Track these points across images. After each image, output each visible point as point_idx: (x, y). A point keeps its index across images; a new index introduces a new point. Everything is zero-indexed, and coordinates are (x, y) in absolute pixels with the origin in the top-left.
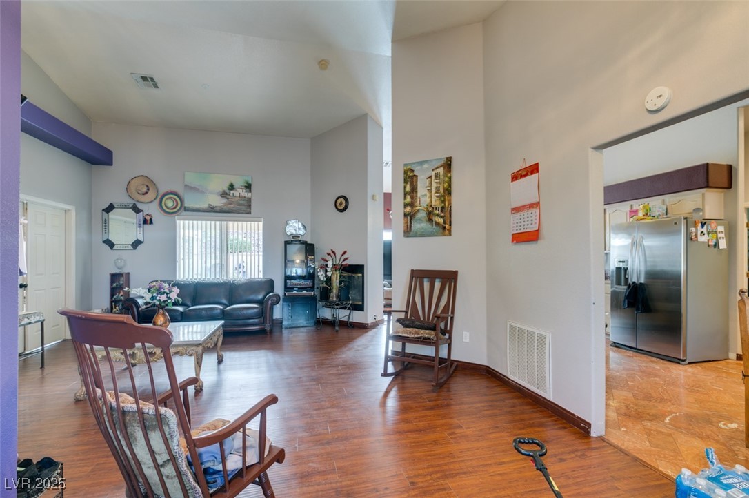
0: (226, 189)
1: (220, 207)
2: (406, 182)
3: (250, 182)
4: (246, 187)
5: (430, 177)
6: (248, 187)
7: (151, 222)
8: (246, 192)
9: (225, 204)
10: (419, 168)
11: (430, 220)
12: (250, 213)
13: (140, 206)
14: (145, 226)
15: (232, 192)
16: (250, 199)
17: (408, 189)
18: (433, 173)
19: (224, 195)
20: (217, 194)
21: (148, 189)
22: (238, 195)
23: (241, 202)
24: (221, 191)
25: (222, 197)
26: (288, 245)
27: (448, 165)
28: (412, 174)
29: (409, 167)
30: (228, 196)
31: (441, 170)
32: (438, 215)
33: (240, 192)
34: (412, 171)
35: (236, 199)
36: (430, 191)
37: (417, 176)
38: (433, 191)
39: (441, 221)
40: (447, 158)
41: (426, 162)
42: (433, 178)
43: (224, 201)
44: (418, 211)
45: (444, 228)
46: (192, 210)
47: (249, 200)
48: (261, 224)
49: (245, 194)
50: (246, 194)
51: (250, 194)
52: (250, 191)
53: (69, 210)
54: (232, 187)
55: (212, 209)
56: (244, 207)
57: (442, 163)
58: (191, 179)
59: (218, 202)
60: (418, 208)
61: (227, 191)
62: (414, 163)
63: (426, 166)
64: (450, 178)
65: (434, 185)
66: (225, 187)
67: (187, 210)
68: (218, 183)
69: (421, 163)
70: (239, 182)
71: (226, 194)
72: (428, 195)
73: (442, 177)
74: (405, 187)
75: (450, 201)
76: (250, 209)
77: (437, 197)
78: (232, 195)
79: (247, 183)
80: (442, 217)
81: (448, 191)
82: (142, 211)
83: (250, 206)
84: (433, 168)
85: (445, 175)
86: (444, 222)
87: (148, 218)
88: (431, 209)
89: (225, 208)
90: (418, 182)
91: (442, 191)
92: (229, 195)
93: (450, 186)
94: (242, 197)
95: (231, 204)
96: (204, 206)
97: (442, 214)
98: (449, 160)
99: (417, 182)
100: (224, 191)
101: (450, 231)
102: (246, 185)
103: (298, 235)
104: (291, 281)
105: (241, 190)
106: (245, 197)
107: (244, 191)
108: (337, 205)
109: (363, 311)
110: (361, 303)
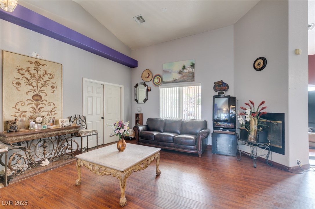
0: (181, 69)
1: (178, 79)
3: (194, 62)
6: (193, 66)
8: (192, 69)
9: (181, 78)
12: (194, 81)
13: (147, 83)
14: (148, 92)
15: (184, 70)
16: (194, 72)
19: (180, 72)
20: (177, 72)
21: (149, 75)
22: (187, 71)
23: (189, 75)
24: (179, 70)
25: (179, 74)
26: (215, 99)
30: (182, 73)
35: (186, 74)
43: (181, 76)
46: (166, 83)
47: (193, 74)
48: (200, 87)
49: (191, 70)
50: (192, 70)
51: (194, 70)
52: (194, 68)
53: (122, 87)
54: (184, 68)
55: (175, 81)
56: (190, 78)
58: (165, 67)
61: (182, 70)
66: (181, 68)
68: (178, 67)
70: (188, 64)
71: (181, 72)
76: (194, 78)
78: (184, 72)
79: (192, 63)
82: (147, 85)
83: (194, 76)
87: (149, 88)
89: (181, 80)
92: (183, 72)
94: (189, 72)
95: (184, 77)
100: (180, 70)
102: (192, 65)
103: (223, 91)
104: (218, 123)
105: (189, 68)
106: (191, 72)
107: (191, 68)
108: (256, 66)
109: (284, 154)
110: (281, 147)
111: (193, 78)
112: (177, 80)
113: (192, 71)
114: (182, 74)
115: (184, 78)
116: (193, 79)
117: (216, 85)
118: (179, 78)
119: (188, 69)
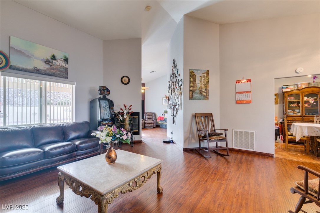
0: (49, 58)
1: (44, 70)
2: (190, 76)
3: (68, 57)
4: (64, 60)
5: (201, 76)
6: (66, 60)
8: (65, 63)
9: (48, 69)
10: (196, 72)
11: (201, 93)
12: (67, 78)
15: (54, 61)
16: (67, 68)
17: (192, 80)
18: (202, 75)
19: (47, 62)
20: (42, 60)
22: (59, 64)
23: (61, 69)
24: (45, 58)
25: (46, 63)
26: (100, 101)
27: (207, 73)
28: (193, 74)
29: (192, 71)
30: (51, 64)
31: (205, 74)
32: (204, 92)
33: (59, 63)
34: (194, 73)
35: (57, 67)
36: (201, 82)
37: (195, 75)
38: (202, 82)
39: (205, 94)
40: (207, 70)
41: (199, 70)
42: (202, 77)
43: (48, 67)
44: (196, 89)
45: (206, 97)
46: (18, 69)
47: (67, 69)
48: (74, 86)
49: (63, 64)
51: (67, 65)
52: (68, 63)
54: (54, 58)
56: (63, 73)
57: (205, 72)
59: (43, 66)
60: (196, 88)
61: (51, 60)
62: (195, 70)
63: (199, 72)
64: (208, 78)
65: (202, 80)
67: (12, 68)
68: (43, 53)
69: (198, 70)
70: (59, 55)
71: (49, 62)
72: (200, 83)
73: (205, 77)
74: (190, 79)
75: (208, 87)
76: (67, 75)
77: (203, 85)
78: (54, 63)
79: (65, 57)
80: (205, 93)
81: (207, 83)
83: (67, 73)
84: (202, 73)
85: (207, 77)
86: (206, 95)
88: (201, 89)
89: (49, 72)
90: (196, 78)
91: (205, 83)
92: (52, 63)
93: (208, 81)
94: (62, 66)
95: (53, 70)
96: (30, 67)
97: (205, 92)
98: (208, 71)
99: (195, 77)
100: (48, 59)
101: (208, 98)
102: (65, 59)
103: (106, 95)
104: (104, 122)
105: (61, 61)
106: (64, 67)
107: (63, 62)
108: (123, 81)
109: (139, 134)
110: (138, 131)
111: (65, 75)
112: (41, 70)
113: (65, 66)
114: (50, 65)
115: (54, 71)
116: (66, 76)
117: (102, 89)
118: (46, 69)
119: (61, 62)
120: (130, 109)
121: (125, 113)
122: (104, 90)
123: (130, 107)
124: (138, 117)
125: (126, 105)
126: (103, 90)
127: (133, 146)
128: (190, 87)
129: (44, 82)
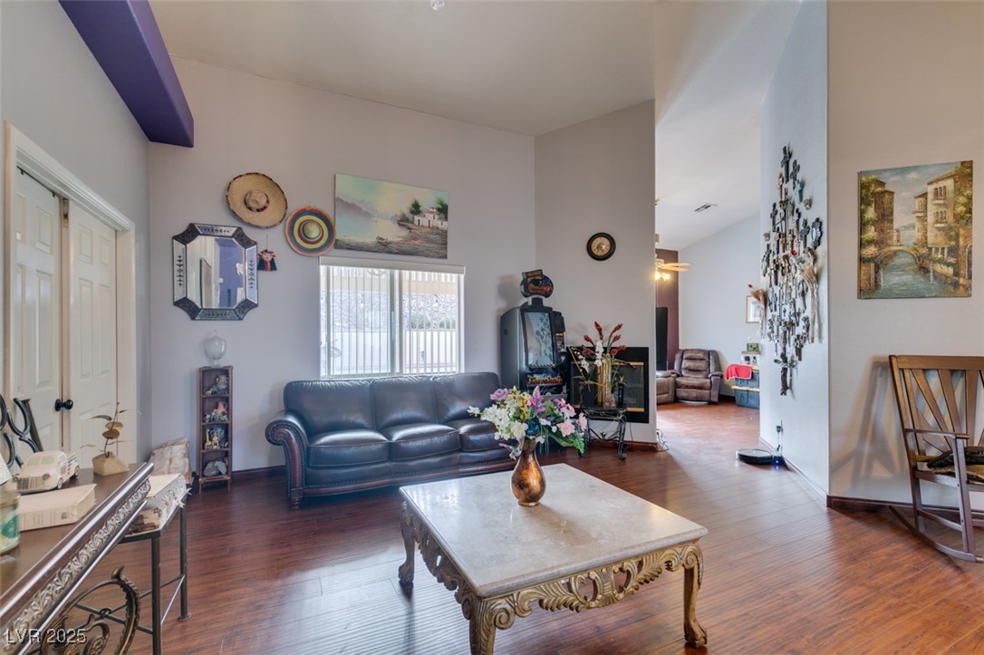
0: (407, 212)
1: (396, 243)
2: (864, 201)
3: (446, 201)
4: (439, 209)
5: (924, 195)
6: (443, 210)
7: (273, 267)
8: (440, 219)
9: (406, 240)
10: (897, 178)
11: (924, 270)
12: (445, 257)
13: (250, 233)
14: (263, 273)
15: (416, 218)
16: (446, 232)
17: (871, 213)
18: (930, 189)
19: (403, 222)
20: (392, 219)
21: (268, 202)
22: (427, 225)
23: (432, 236)
24: (399, 214)
25: (399, 224)
27: (964, 174)
28: (879, 189)
29: (873, 177)
30: (410, 225)
31: (950, 184)
32: (940, 261)
33: (429, 219)
34: (882, 184)
35: (424, 230)
36: (923, 219)
37: (892, 193)
38: (931, 218)
39: (950, 271)
40: (963, 163)
41: (915, 168)
42: (930, 196)
43: (404, 233)
44: (895, 253)
45: (956, 285)
46: (350, 247)
47: (444, 234)
48: (462, 276)
49: (437, 222)
50: (440, 222)
51: (445, 223)
52: (446, 218)
54: (416, 209)
55: (383, 247)
56: (435, 246)
57: (952, 170)
58: (345, 189)
59: (394, 234)
60: (895, 248)
61: (409, 216)
62: (885, 171)
63: (913, 175)
64: (970, 198)
65: (932, 209)
66: (405, 209)
67: (338, 245)
68: (394, 200)
69: (903, 171)
70: (428, 202)
71: (407, 220)
72: (918, 225)
73: (950, 195)
74: (862, 213)
75: (968, 237)
76: (446, 249)
77: (939, 229)
78: (416, 223)
79: (441, 203)
80: (948, 265)
81: (966, 217)
82: (256, 243)
83: (446, 244)
84: (932, 179)
85: (958, 191)
86: (956, 274)
87: (267, 258)
88: (925, 251)
89: (406, 247)
90: (895, 204)
91: (951, 219)
92: (413, 223)
93: (970, 211)
94: (433, 228)
95: (415, 239)
96: (370, 239)
97: (952, 260)
98: (968, 165)
99: (892, 202)
100: (404, 215)
101: (968, 288)
102: (440, 207)
103: (541, 297)
104: (535, 376)
105: (432, 216)
106: (437, 228)
107: (437, 217)
108: (593, 249)
109: (647, 422)
110: (642, 410)
111: (442, 249)
112: (390, 243)
113: (440, 226)
114: (409, 229)
115: (417, 242)
116: (443, 251)
117: (529, 280)
118: (400, 239)
119: (430, 216)
120: (617, 338)
121: (600, 349)
122: (536, 282)
123: (614, 331)
124: (642, 364)
125: (601, 326)
126: (532, 281)
127: (624, 459)
128: (862, 245)
129: (407, 272)
